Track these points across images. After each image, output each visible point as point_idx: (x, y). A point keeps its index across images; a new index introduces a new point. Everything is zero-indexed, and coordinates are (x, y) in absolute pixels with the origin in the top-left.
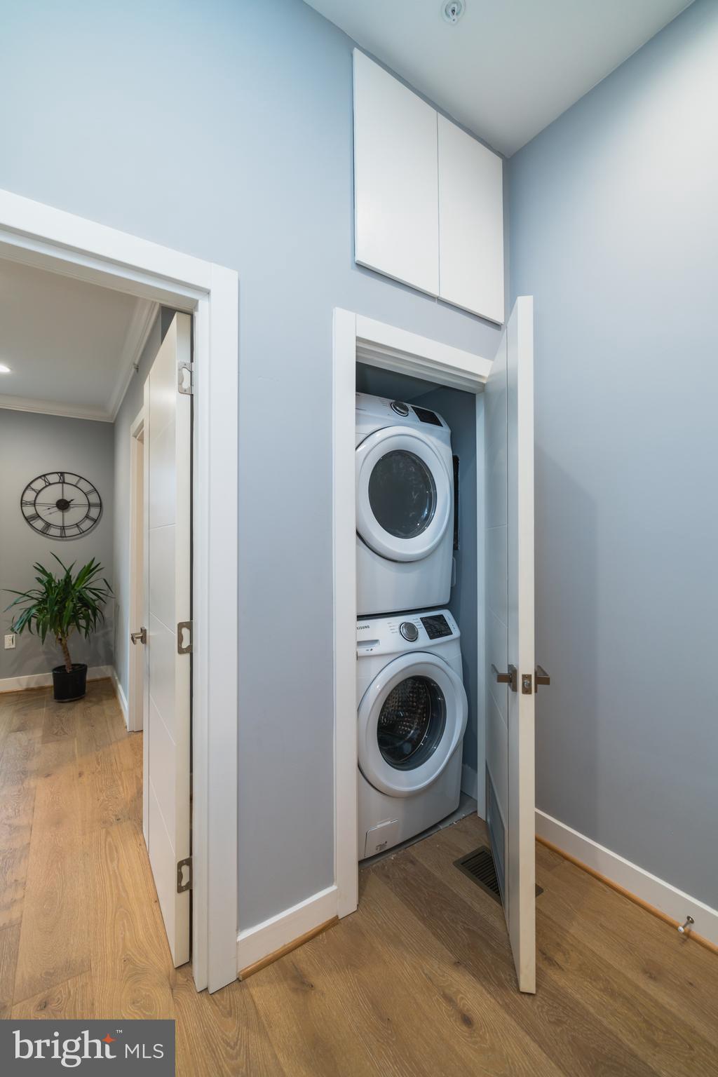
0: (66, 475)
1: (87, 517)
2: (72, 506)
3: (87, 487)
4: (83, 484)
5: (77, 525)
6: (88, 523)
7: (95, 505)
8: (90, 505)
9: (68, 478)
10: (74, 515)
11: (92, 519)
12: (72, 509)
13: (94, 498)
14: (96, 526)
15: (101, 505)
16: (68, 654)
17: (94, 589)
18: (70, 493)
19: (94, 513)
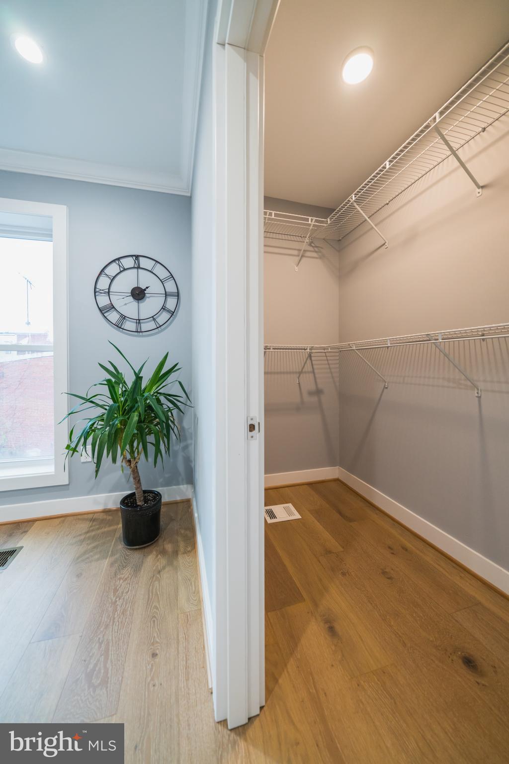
0: (141, 258)
1: (164, 308)
2: (147, 295)
3: (163, 274)
4: (159, 270)
5: (153, 318)
6: (165, 316)
7: (172, 295)
8: (166, 295)
9: (144, 262)
10: (150, 306)
11: (169, 311)
12: (147, 299)
13: (170, 287)
14: (173, 320)
15: (178, 295)
16: (139, 480)
17: (170, 395)
18: (145, 280)
19: (171, 303)
